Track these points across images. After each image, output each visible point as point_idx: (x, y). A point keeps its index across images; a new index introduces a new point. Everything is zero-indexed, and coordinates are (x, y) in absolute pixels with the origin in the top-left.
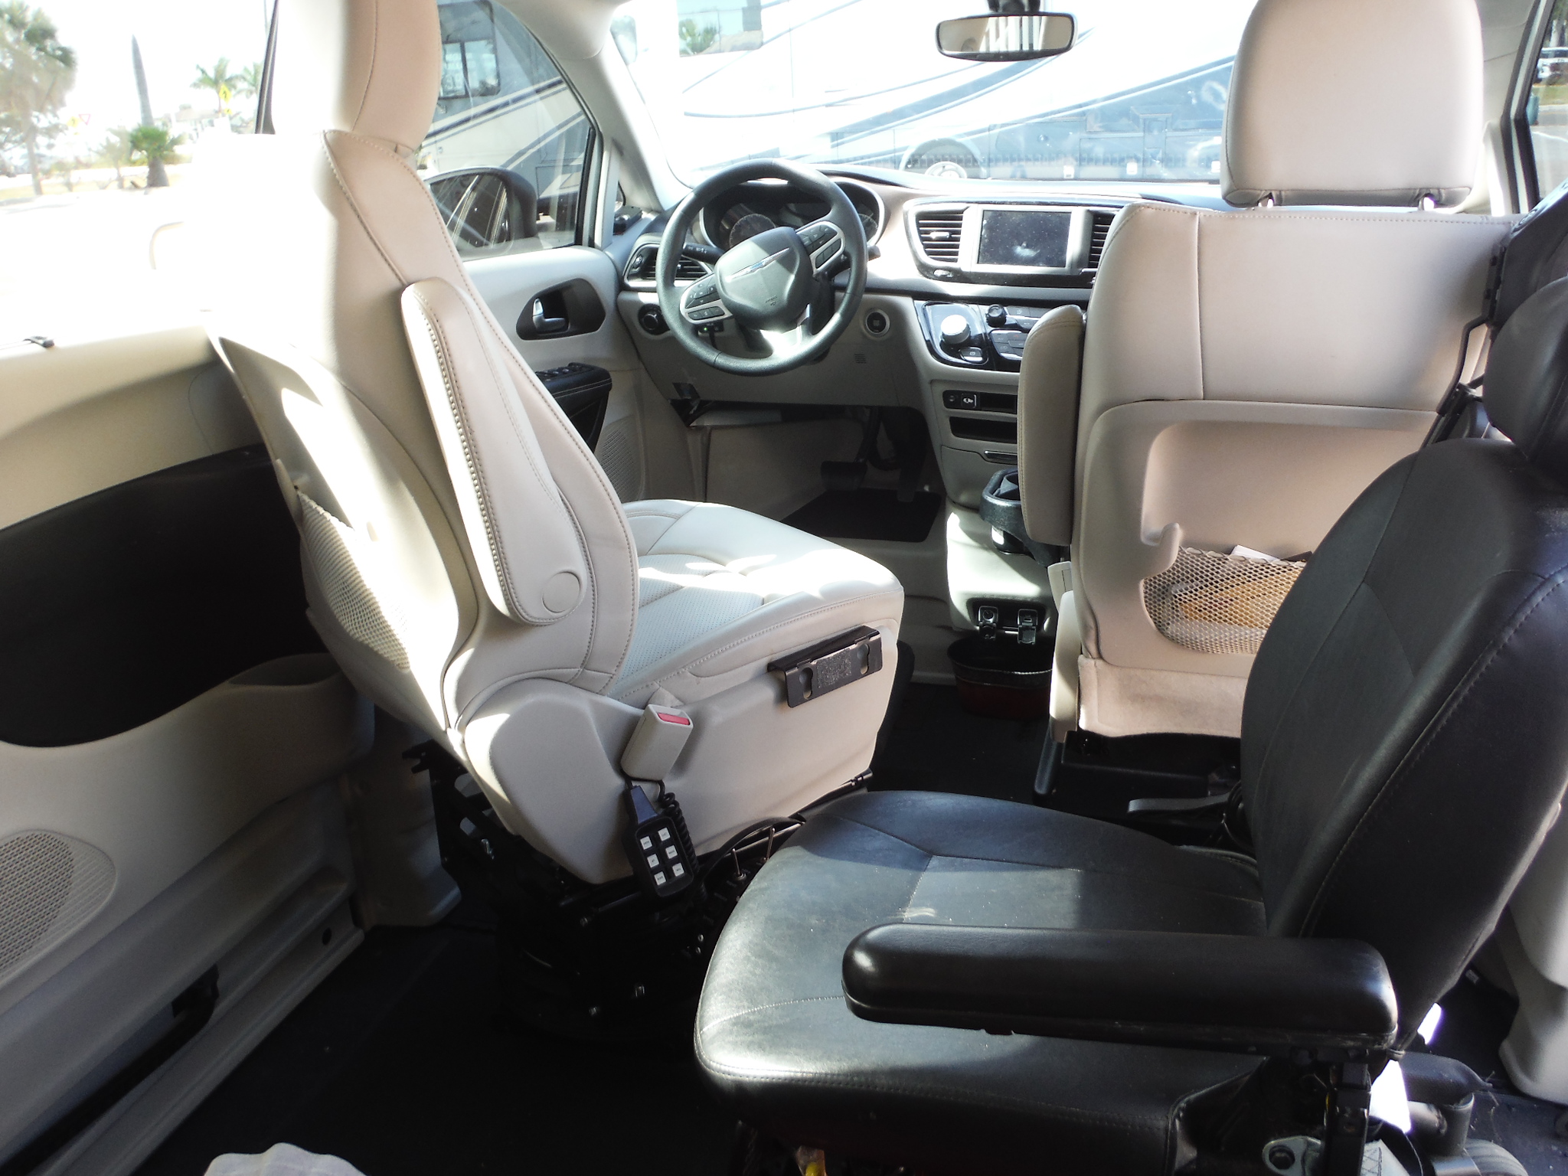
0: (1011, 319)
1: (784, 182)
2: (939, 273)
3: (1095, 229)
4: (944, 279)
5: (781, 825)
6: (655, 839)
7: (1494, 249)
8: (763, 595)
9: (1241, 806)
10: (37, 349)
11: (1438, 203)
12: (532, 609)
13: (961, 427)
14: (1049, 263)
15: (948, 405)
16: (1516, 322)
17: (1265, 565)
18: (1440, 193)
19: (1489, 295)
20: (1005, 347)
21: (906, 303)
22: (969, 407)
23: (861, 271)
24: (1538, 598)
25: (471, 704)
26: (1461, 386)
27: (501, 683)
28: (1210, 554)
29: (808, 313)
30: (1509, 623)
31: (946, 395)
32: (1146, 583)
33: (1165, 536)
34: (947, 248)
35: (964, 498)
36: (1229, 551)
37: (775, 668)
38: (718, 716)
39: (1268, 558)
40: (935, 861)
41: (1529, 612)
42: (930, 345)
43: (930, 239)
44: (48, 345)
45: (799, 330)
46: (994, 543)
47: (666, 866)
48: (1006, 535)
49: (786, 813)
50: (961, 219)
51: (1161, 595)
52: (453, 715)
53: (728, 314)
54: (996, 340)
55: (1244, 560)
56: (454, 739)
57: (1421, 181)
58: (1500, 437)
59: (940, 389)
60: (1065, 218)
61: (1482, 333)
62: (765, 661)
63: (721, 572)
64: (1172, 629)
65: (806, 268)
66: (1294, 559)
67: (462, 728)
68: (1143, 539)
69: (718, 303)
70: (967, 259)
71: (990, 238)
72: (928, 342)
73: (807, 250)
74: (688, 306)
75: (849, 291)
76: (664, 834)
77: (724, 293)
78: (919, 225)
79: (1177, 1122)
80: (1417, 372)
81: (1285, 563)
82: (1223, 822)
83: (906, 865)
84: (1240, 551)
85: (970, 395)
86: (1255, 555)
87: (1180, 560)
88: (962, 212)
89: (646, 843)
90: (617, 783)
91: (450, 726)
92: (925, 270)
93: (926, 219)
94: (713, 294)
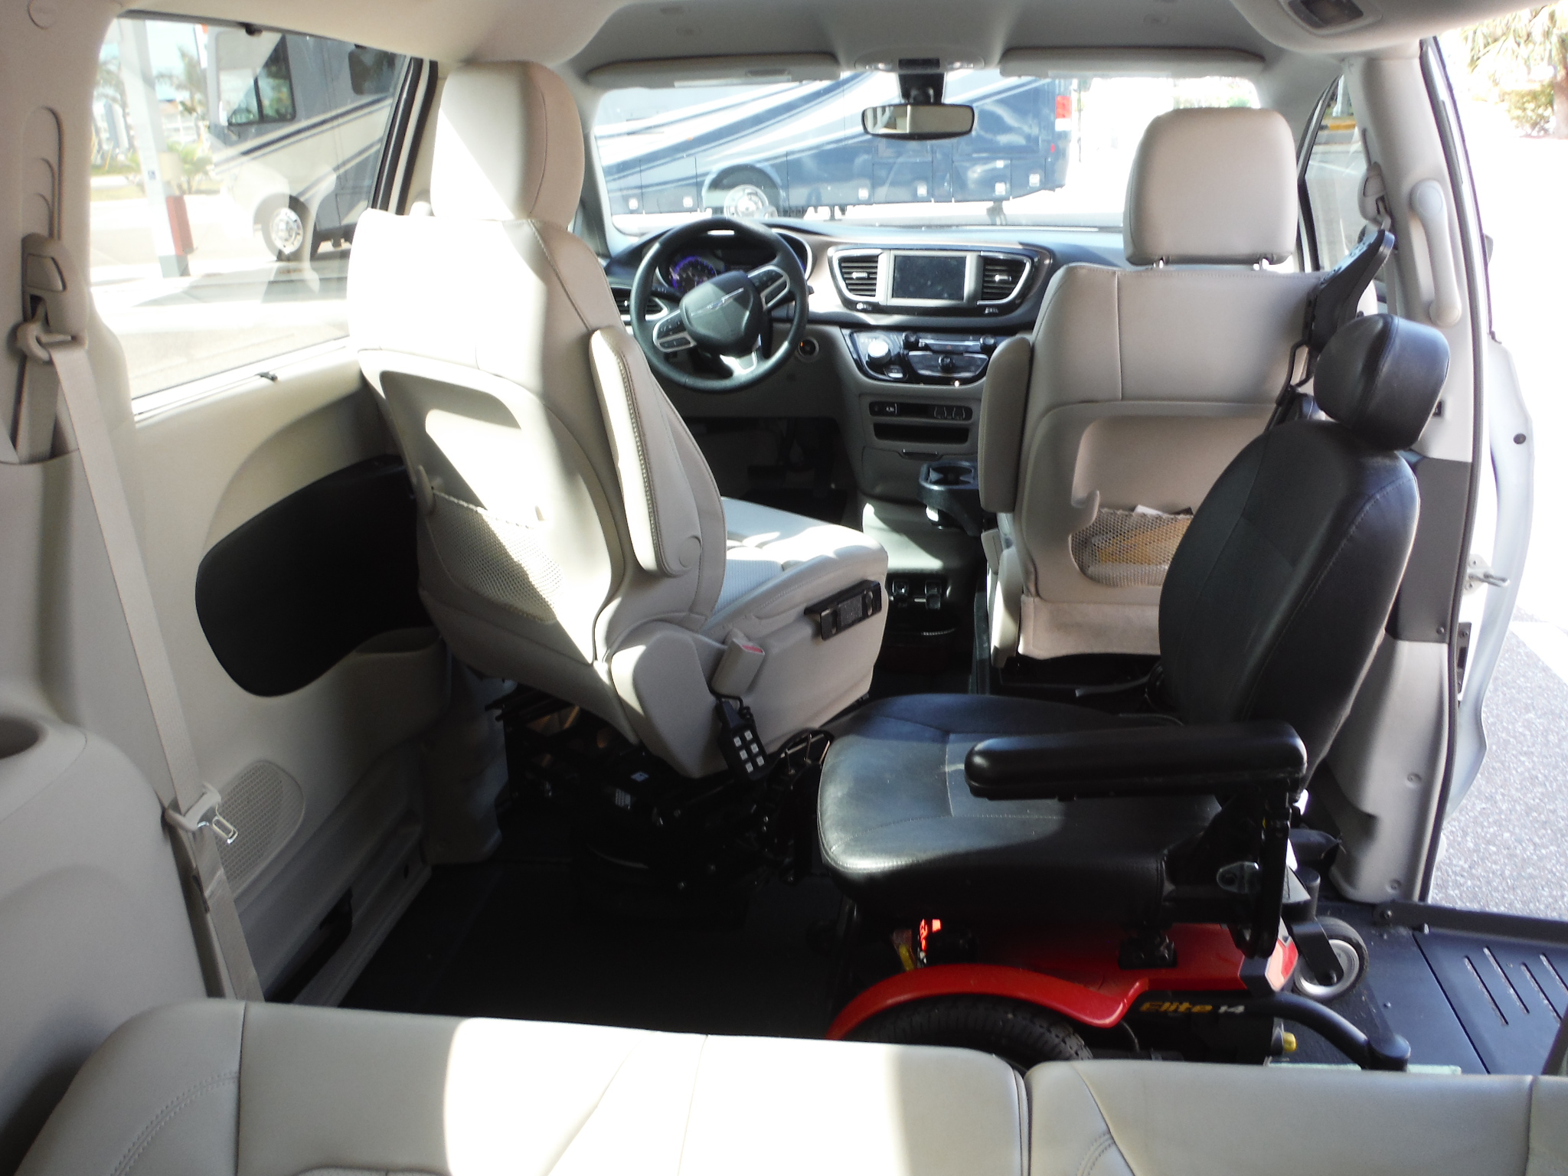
0: (922, 342)
1: (731, 233)
2: (860, 306)
3: (985, 270)
4: (863, 311)
5: (815, 733)
6: (743, 739)
7: (1309, 294)
8: (781, 561)
9: (1158, 683)
10: (266, 382)
11: (1271, 262)
12: (673, 565)
13: (883, 431)
14: (950, 298)
15: (873, 412)
16: (1333, 345)
17: (1159, 518)
18: (1273, 257)
19: (1307, 326)
20: (920, 366)
21: (835, 331)
22: (892, 414)
23: (804, 306)
24: (1367, 507)
25: (617, 639)
26: (1291, 386)
27: (638, 623)
28: (1119, 512)
29: (759, 342)
30: (1352, 522)
31: (872, 405)
32: (1073, 537)
33: (1089, 500)
34: (867, 285)
35: (878, 490)
36: (1133, 509)
37: (811, 611)
38: (776, 648)
39: (1160, 513)
40: (952, 737)
41: (1363, 515)
42: (858, 363)
43: (852, 279)
44: (273, 379)
45: (754, 355)
46: (930, 520)
47: (752, 758)
48: (940, 513)
49: (816, 724)
50: (877, 262)
51: (1083, 545)
52: (602, 651)
53: (692, 344)
54: (913, 361)
55: (1144, 515)
56: (601, 669)
57: (1260, 249)
58: (1322, 416)
59: (867, 401)
60: (962, 261)
61: (1303, 354)
62: (802, 608)
63: (738, 547)
64: (1091, 570)
65: (758, 304)
66: (1179, 513)
67: (609, 659)
68: (1073, 503)
69: (685, 335)
70: (883, 294)
71: (902, 278)
72: (855, 360)
73: (758, 290)
74: (661, 335)
75: (795, 322)
76: (748, 735)
77: (689, 325)
78: (841, 268)
79: (1163, 863)
80: (1263, 378)
81: (1172, 516)
82: (1146, 695)
83: (934, 740)
84: (1141, 509)
85: (892, 405)
86: (1151, 512)
87: (1099, 517)
88: (878, 256)
89: (737, 742)
90: (711, 699)
91: (596, 659)
92: (849, 304)
93: (848, 263)
94: (678, 326)
